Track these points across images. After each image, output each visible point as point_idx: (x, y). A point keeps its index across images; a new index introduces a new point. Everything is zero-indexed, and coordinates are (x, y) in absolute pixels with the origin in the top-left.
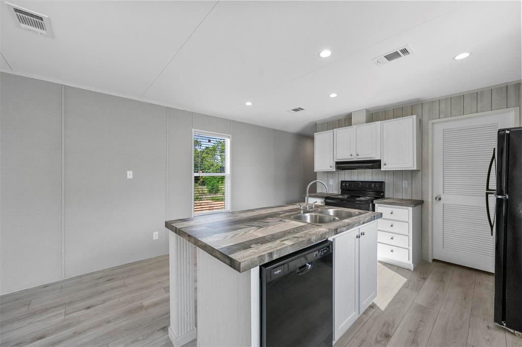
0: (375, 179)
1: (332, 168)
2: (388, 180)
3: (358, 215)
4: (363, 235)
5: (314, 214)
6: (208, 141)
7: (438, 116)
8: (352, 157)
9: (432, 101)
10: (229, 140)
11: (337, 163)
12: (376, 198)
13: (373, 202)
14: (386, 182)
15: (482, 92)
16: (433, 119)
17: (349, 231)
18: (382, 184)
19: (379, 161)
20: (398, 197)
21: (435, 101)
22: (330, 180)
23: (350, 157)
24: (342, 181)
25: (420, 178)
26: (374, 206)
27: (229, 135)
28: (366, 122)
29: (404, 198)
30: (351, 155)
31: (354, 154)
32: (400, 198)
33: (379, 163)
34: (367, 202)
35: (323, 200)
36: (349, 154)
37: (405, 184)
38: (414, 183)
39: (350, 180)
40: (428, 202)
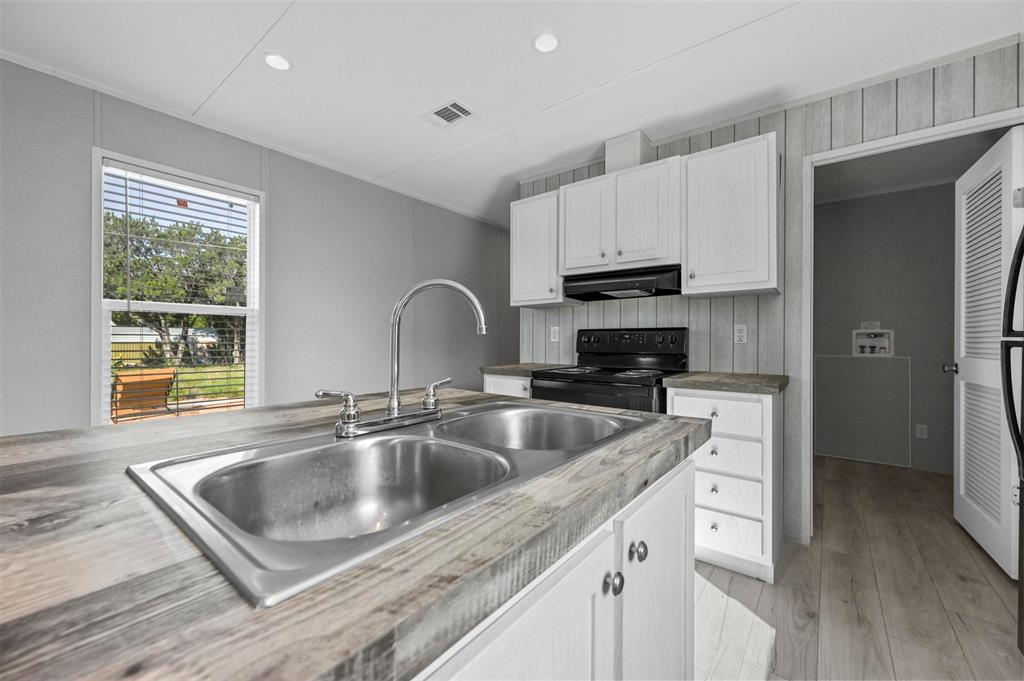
0: (664, 322)
1: (553, 295)
2: (696, 322)
3: (618, 434)
4: (642, 558)
5: (397, 439)
6: (175, 202)
7: (826, 143)
8: (606, 260)
9: (813, 104)
10: (258, 206)
11: (568, 279)
12: (668, 373)
13: (659, 382)
14: (693, 328)
15: (947, 68)
16: (812, 153)
17: (539, 579)
18: (681, 333)
19: (676, 269)
20: (722, 370)
21: (819, 103)
22: (552, 328)
23: (599, 260)
24: (580, 331)
25: (780, 315)
26: (663, 394)
27: (256, 192)
28: (642, 163)
29: (736, 371)
30: (603, 255)
31: (611, 252)
32: (729, 370)
33: (676, 272)
34: (645, 383)
35: (526, 382)
36: (599, 253)
37: (741, 331)
38: (763, 327)
39: (602, 328)
40: (799, 380)
